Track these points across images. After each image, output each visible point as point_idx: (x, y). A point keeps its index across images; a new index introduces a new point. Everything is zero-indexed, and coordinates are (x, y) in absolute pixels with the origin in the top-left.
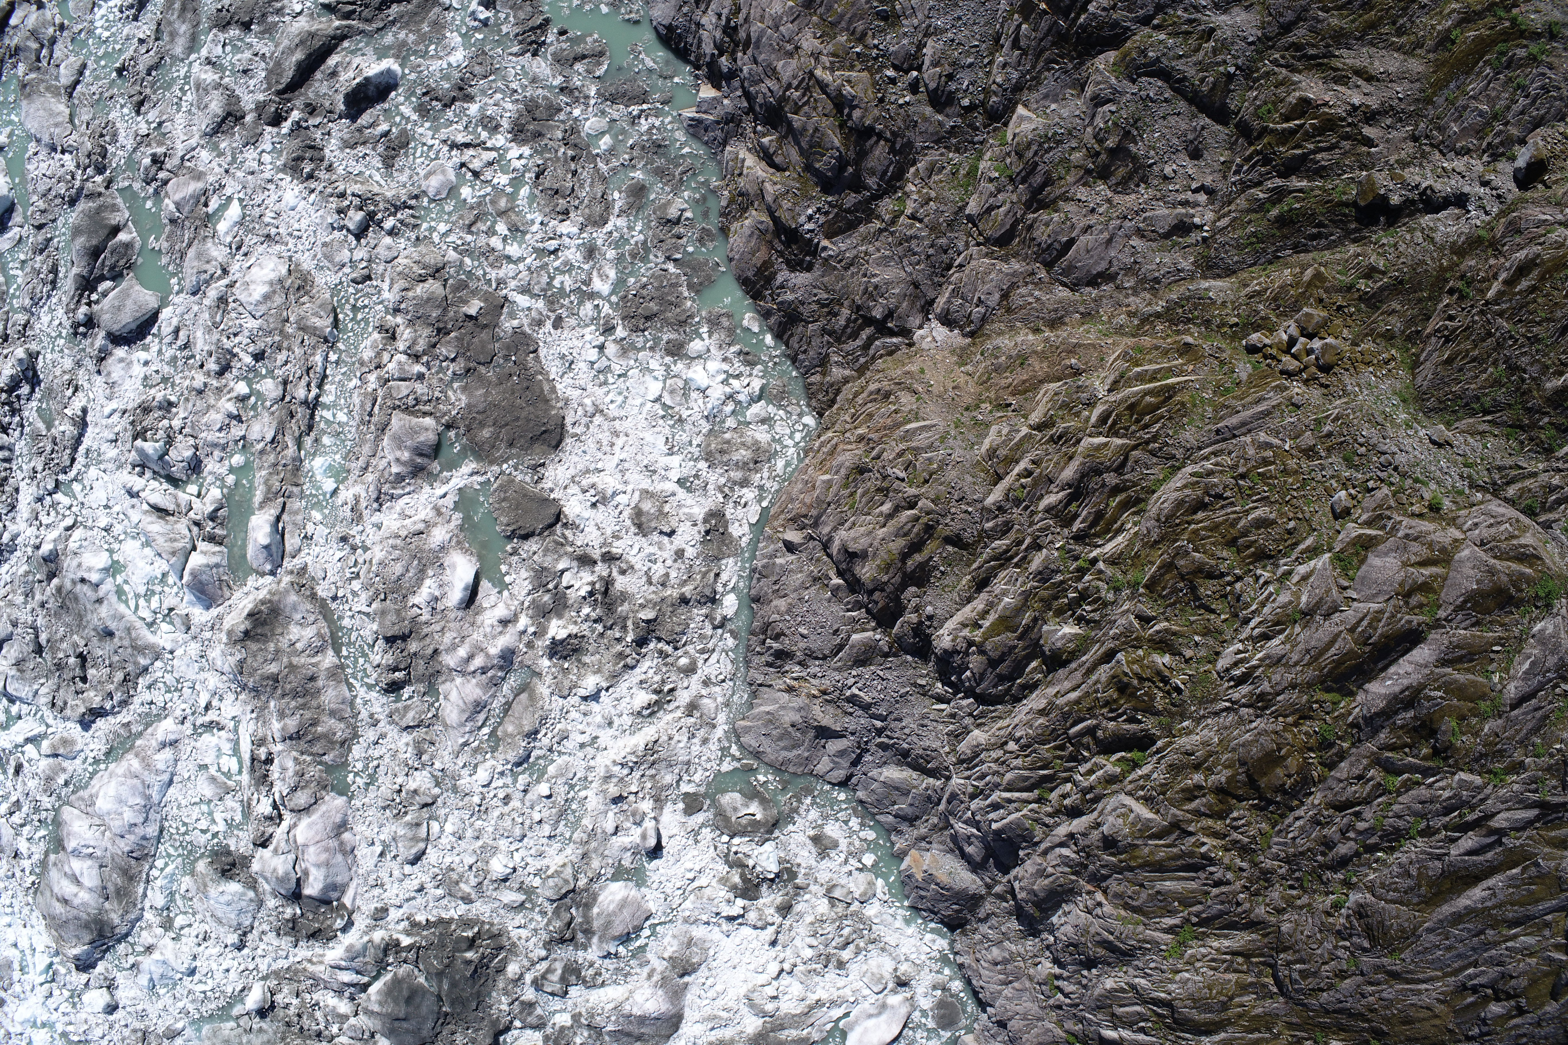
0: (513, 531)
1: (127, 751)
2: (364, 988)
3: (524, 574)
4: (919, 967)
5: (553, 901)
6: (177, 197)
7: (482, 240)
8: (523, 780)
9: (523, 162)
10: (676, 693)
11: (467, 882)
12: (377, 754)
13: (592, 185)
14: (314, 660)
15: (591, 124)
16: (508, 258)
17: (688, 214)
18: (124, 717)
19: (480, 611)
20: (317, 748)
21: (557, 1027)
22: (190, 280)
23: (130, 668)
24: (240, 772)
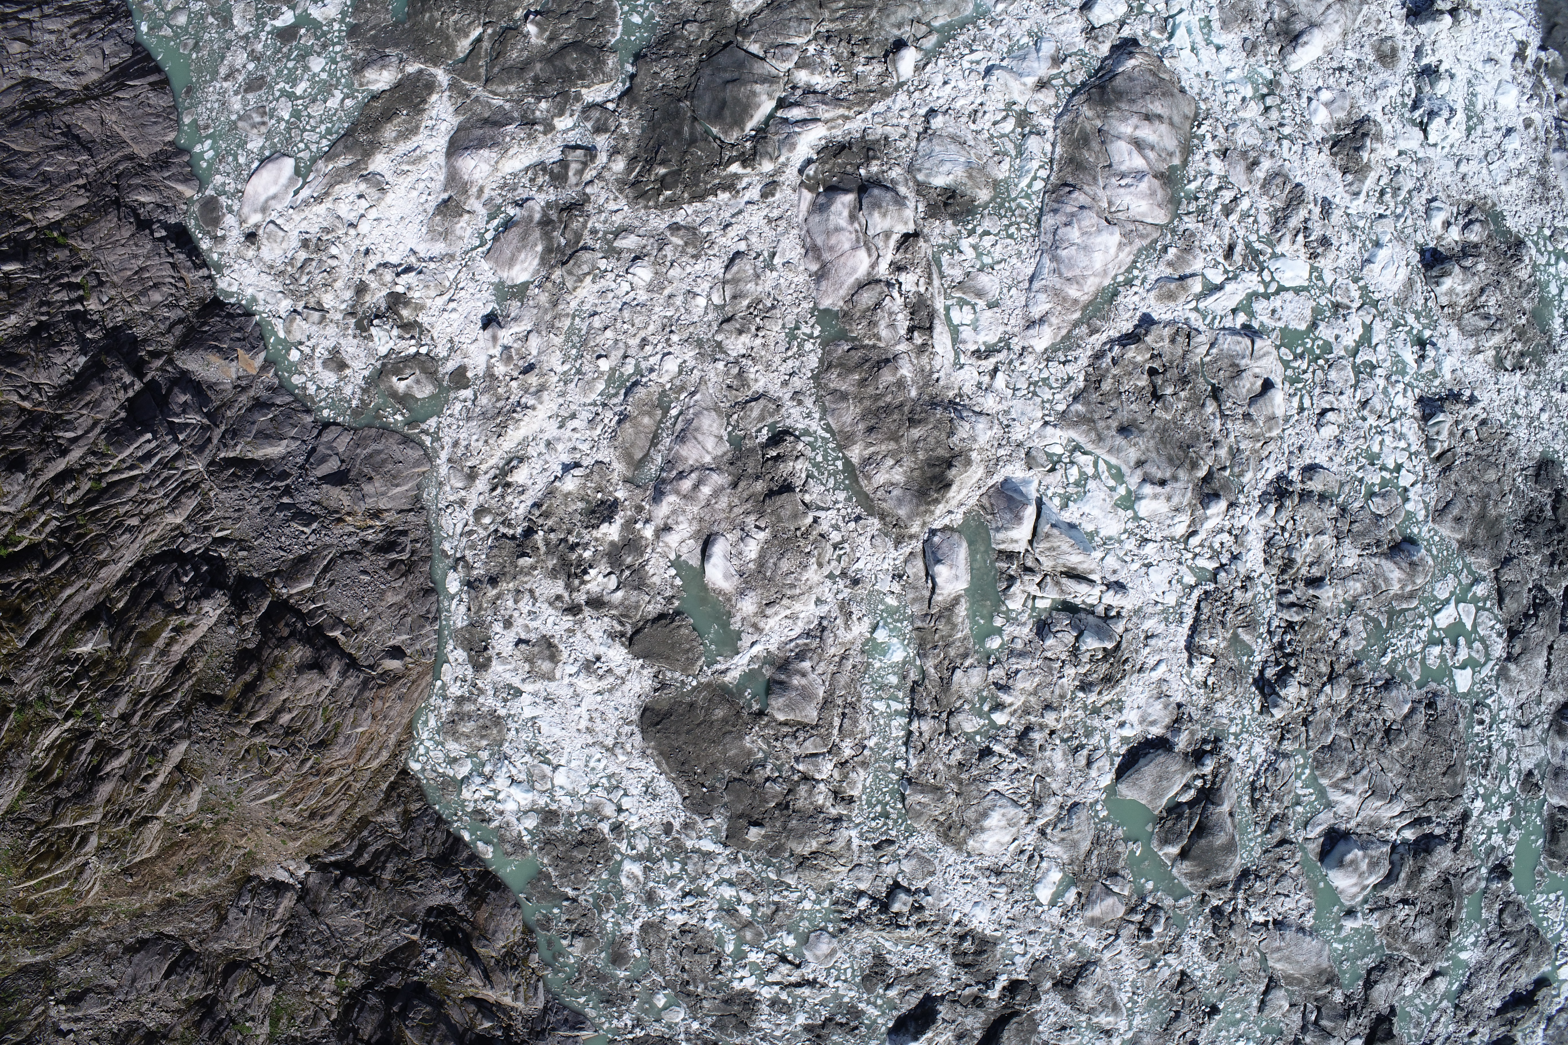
0: (673, 621)
1: (1090, 303)
2: (782, 104)
3: (656, 580)
4: (240, 256)
5: (585, 248)
6: (1110, 901)
7: (762, 898)
8: (629, 369)
9: (738, 975)
10: (489, 487)
11: (676, 247)
12: (790, 363)
13: (663, 961)
14: (872, 449)
15: (678, 1015)
16: (731, 884)
17: (565, 942)
18: (1098, 340)
19: (695, 536)
20: (857, 355)
21: (568, 113)
22: (1081, 818)
23: (1095, 397)
24: (947, 309)
